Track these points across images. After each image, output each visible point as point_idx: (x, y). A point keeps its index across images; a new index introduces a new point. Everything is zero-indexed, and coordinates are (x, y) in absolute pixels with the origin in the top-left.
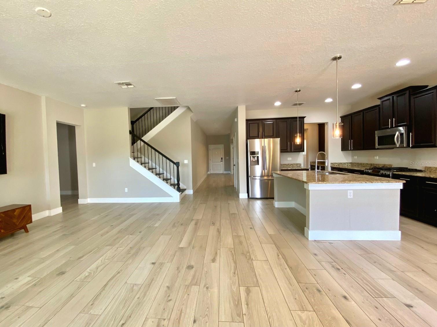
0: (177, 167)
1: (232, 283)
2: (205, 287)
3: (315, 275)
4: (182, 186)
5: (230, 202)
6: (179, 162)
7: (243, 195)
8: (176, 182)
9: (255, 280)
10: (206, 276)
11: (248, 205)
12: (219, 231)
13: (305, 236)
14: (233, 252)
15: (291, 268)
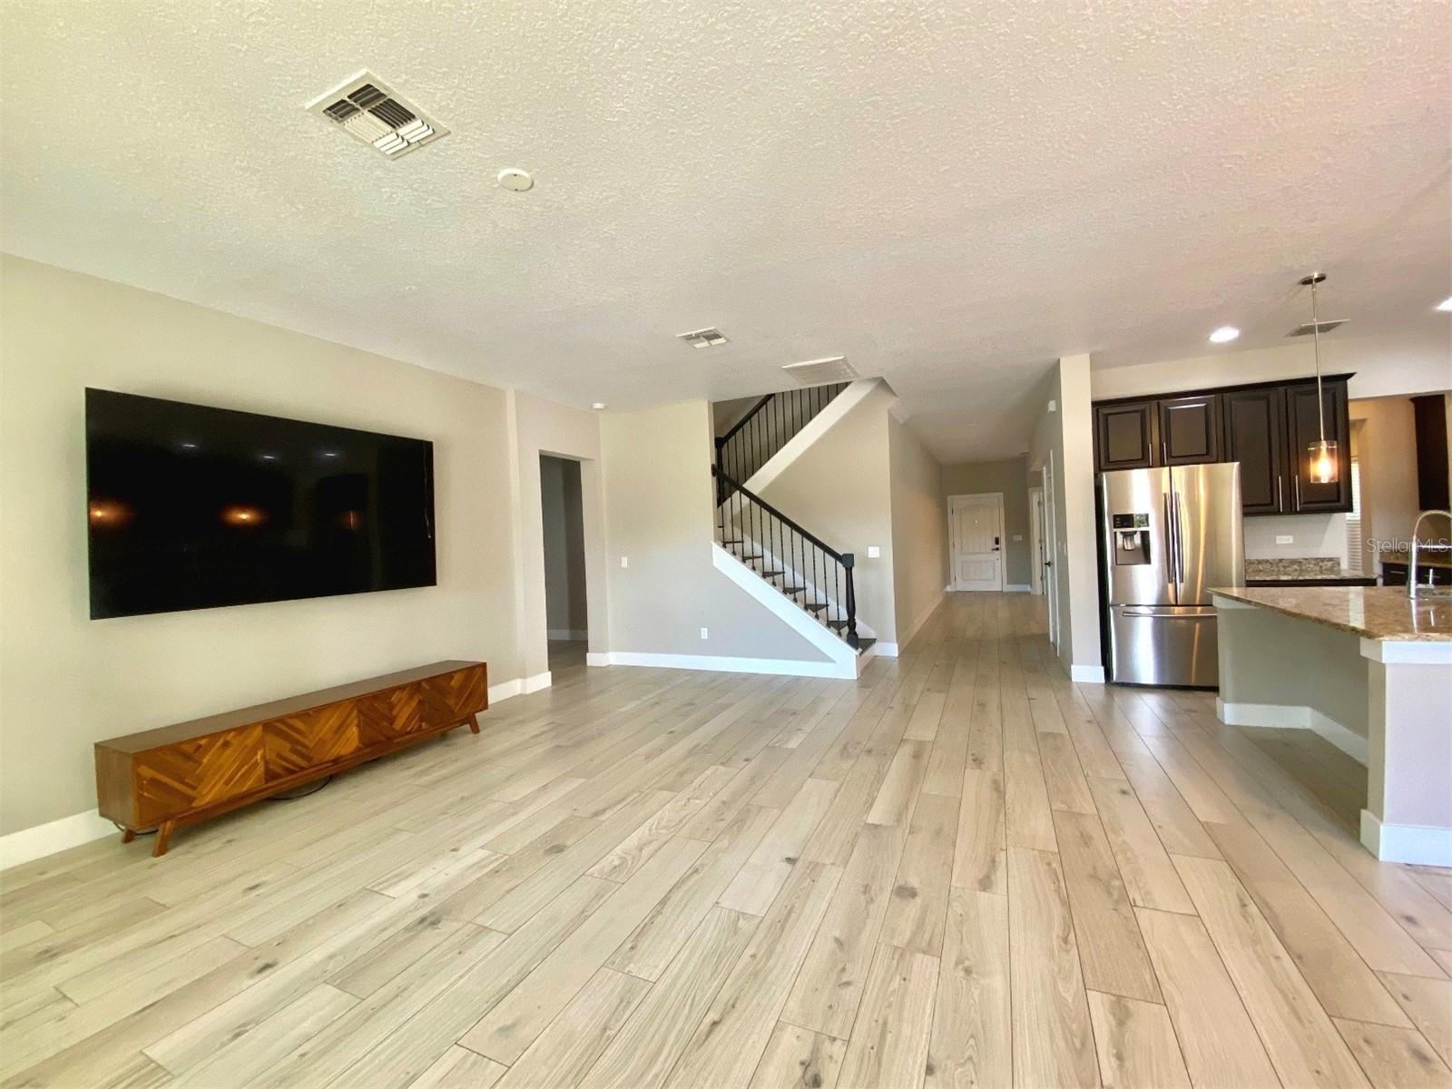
0: (846, 569)
1: (1056, 970)
2: (961, 967)
3: (1406, 997)
4: (862, 629)
5: (1033, 693)
6: (852, 555)
7: (1087, 672)
8: (844, 616)
9: (1147, 977)
10: (961, 932)
11: (1108, 709)
12: (999, 789)
13: (1362, 846)
14: (1055, 865)
15: (1300, 957)
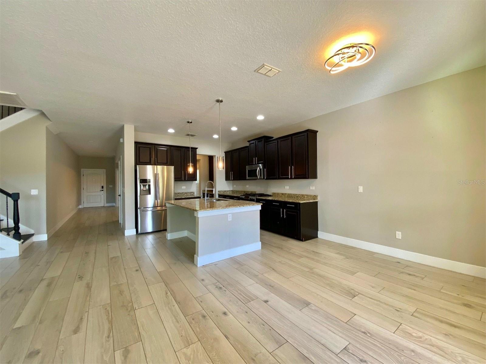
0: (14, 201)
1: (103, 351)
3: (201, 302)
5: (110, 243)
6: (18, 194)
7: (130, 232)
8: (12, 224)
9: (136, 334)
11: (136, 242)
12: (89, 287)
13: (195, 264)
14: (109, 309)
